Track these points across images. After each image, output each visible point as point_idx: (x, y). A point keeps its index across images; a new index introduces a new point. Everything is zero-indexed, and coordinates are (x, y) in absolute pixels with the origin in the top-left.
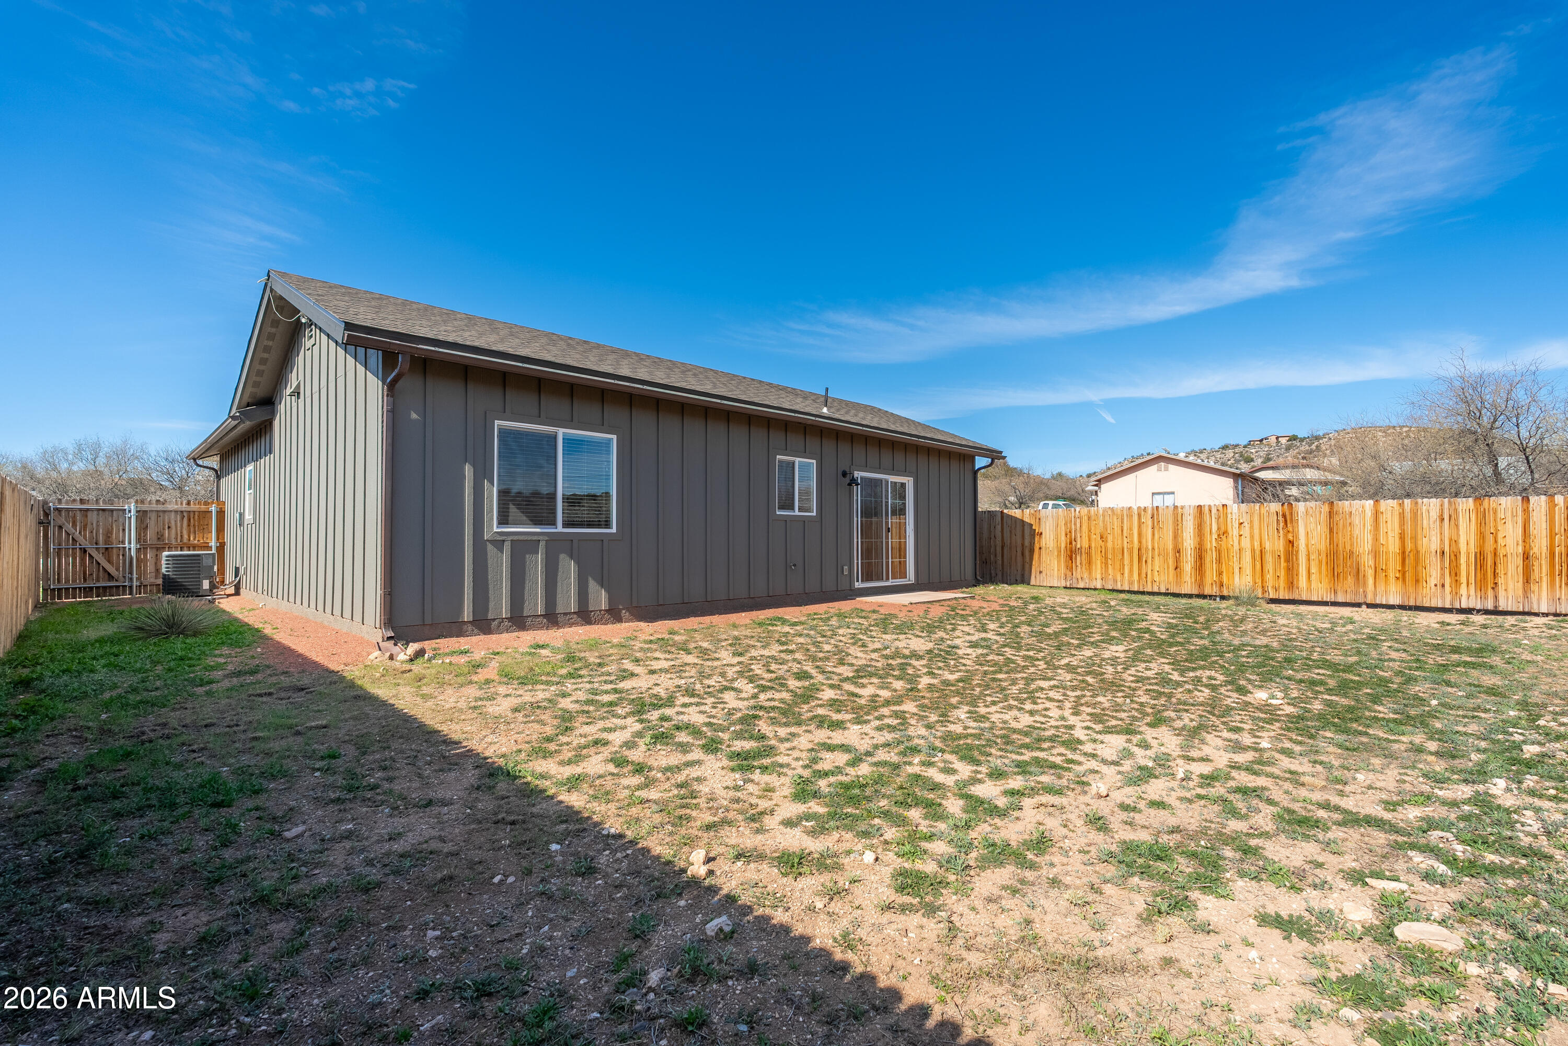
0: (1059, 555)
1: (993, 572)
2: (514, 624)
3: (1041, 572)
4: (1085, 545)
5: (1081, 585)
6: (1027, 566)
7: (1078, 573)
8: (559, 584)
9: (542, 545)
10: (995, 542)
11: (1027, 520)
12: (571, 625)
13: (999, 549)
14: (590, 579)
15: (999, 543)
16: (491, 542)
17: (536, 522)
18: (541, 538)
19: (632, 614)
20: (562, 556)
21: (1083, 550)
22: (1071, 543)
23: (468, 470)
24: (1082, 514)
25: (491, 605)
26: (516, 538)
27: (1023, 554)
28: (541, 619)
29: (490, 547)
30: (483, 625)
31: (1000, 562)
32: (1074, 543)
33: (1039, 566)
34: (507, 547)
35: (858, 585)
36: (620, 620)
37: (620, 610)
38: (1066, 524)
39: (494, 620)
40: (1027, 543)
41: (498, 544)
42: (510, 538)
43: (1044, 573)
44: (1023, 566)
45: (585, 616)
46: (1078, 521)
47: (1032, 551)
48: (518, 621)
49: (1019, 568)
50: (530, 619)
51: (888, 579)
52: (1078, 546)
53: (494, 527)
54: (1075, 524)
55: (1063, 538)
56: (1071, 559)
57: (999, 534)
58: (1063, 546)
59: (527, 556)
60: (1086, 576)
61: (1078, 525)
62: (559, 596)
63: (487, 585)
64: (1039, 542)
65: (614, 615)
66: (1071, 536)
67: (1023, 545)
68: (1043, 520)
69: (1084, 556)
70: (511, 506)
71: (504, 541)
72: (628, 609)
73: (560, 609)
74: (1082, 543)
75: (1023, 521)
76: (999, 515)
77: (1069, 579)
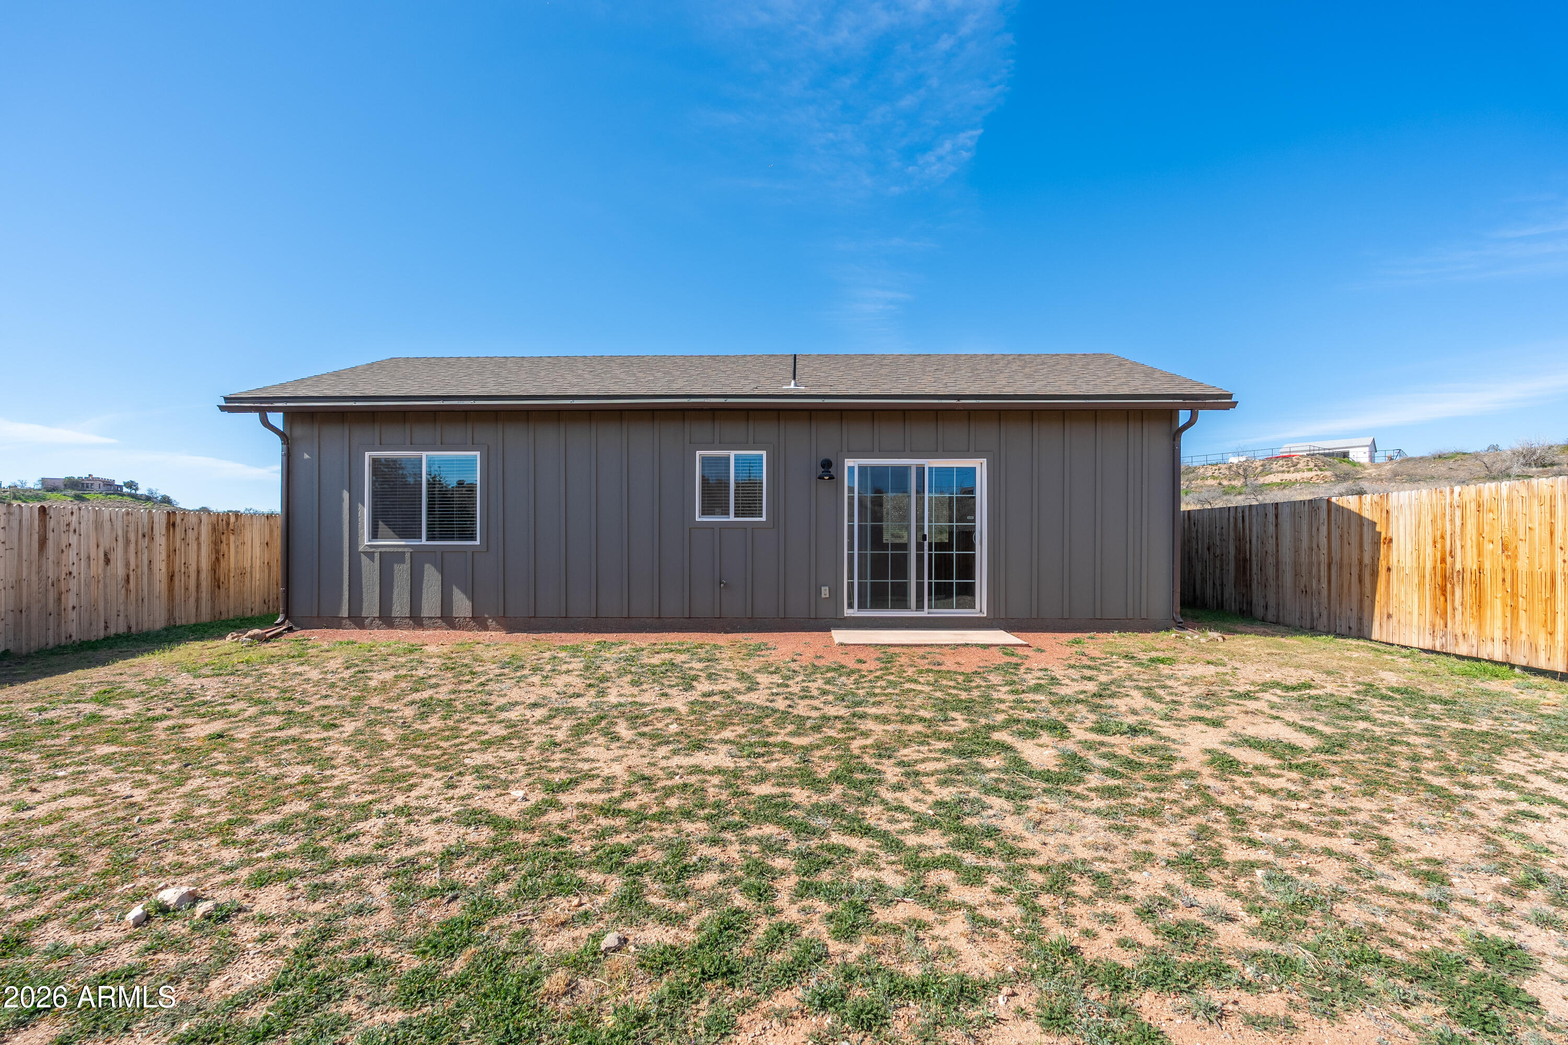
0: (1421, 585)
1: (1315, 609)
2: (384, 622)
3: (1389, 616)
4: (1471, 564)
5: (1463, 650)
6: (1367, 602)
7: (1457, 624)
8: (424, 591)
9: (408, 556)
10: (1318, 556)
11: (1367, 514)
12: (436, 628)
13: (1324, 568)
14: (454, 587)
15: (1324, 559)
16: (365, 553)
17: (402, 536)
18: (406, 550)
19: (498, 623)
20: (427, 566)
21: (1467, 576)
22: (1443, 560)
23: (346, 495)
24: (1466, 498)
25: (365, 605)
26: (383, 550)
27: (1360, 580)
28: (407, 620)
29: (363, 557)
30: (358, 621)
31: (1325, 592)
32: (1449, 560)
33: (1387, 604)
34: (377, 556)
35: (848, 612)
36: (486, 628)
37: (486, 619)
38: (1434, 521)
39: (367, 618)
40: (1367, 560)
41: (370, 555)
42: (380, 550)
43: (1395, 618)
44: (1361, 601)
45: (448, 620)
46: (1458, 513)
47: (1375, 574)
48: (387, 620)
49: (1355, 606)
50: (398, 620)
51: (920, 606)
52: (1458, 567)
53: (365, 541)
54: (1452, 521)
55: (1429, 549)
56: (1444, 593)
57: (1324, 541)
58: (1429, 565)
59: (395, 565)
60: (1472, 630)
61: (1458, 522)
62: (424, 601)
63: (361, 588)
64: (1387, 557)
65: (479, 622)
66: (1443, 547)
67: (1361, 562)
68: (1394, 514)
69: (1469, 589)
70: (380, 523)
71: (374, 552)
72: (494, 619)
73: (425, 613)
74: (1466, 560)
75: (1360, 517)
76: (1324, 506)
77: (1439, 634)
